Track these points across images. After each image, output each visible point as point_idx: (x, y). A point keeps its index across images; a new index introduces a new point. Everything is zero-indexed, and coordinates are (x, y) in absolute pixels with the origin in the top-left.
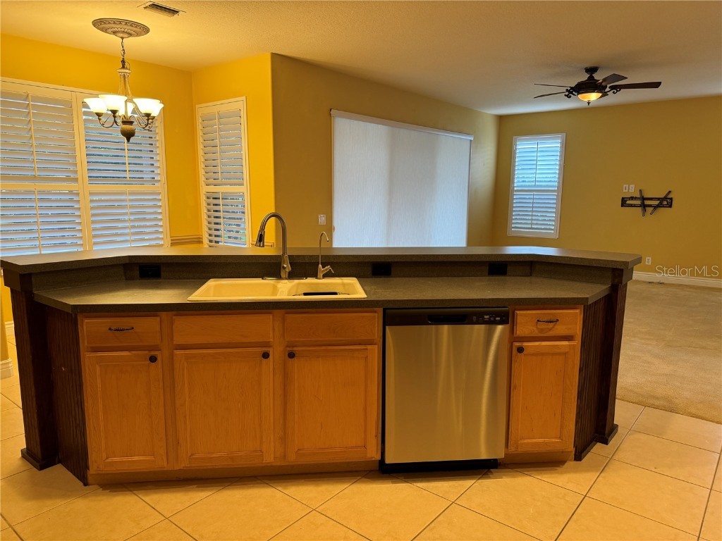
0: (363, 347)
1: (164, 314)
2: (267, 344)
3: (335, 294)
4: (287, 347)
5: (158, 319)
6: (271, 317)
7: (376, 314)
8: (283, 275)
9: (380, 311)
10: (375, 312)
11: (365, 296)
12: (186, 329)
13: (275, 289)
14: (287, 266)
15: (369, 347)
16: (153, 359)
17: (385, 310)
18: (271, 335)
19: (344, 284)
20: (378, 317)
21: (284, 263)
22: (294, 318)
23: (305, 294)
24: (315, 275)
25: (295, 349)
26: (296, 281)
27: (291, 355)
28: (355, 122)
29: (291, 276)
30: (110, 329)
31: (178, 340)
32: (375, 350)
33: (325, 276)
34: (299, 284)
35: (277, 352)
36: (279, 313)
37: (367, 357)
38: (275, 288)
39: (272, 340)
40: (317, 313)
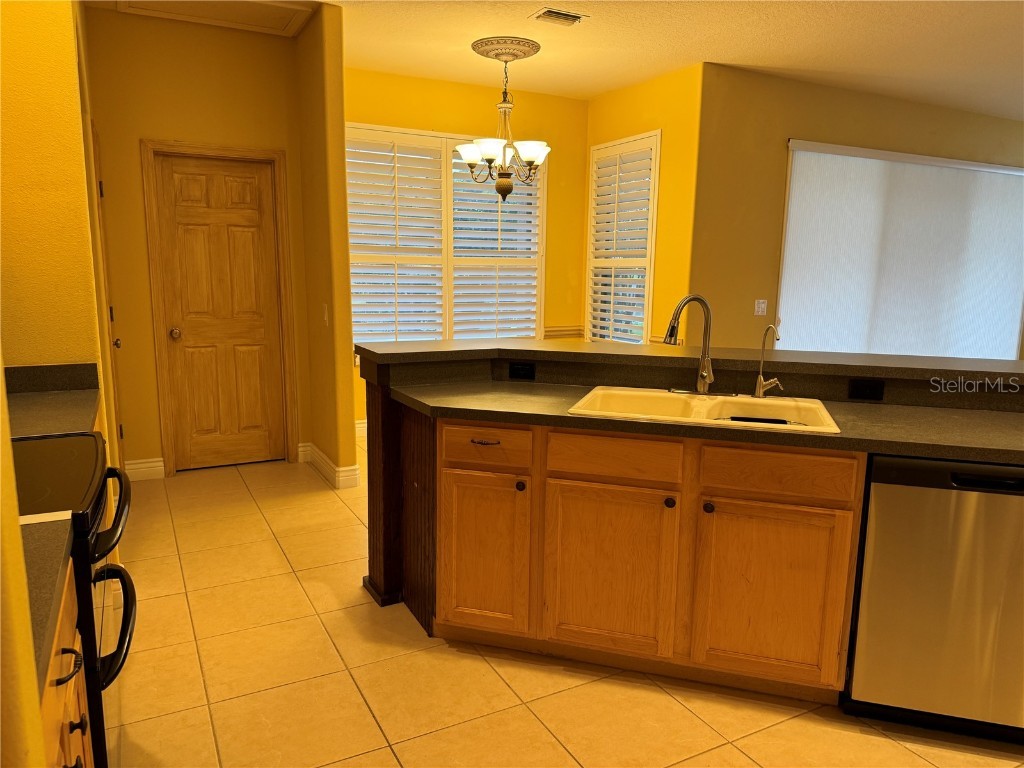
0: (828, 512)
1: (538, 429)
2: (672, 487)
3: (784, 422)
4: (702, 494)
5: (530, 434)
6: (681, 447)
7: (855, 462)
8: (700, 387)
9: (863, 457)
10: (854, 458)
11: (838, 431)
12: (566, 451)
13: (687, 407)
14: (708, 375)
15: (838, 512)
16: (521, 486)
17: (871, 457)
18: (680, 475)
19: (798, 409)
20: (858, 466)
21: (704, 370)
22: (716, 454)
23: (733, 419)
24: (752, 392)
25: (714, 499)
26: (720, 398)
27: (709, 508)
28: (829, 156)
29: (713, 390)
30: (473, 441)
31: (553, 465)
32: (848, 521)
33: (767, 394)
34: (725, 402)
35: (687, 500)
36: (693, 443)
37: (832, 530)
38: (687, 404)
39: (680, 481)
40: (753, 449)
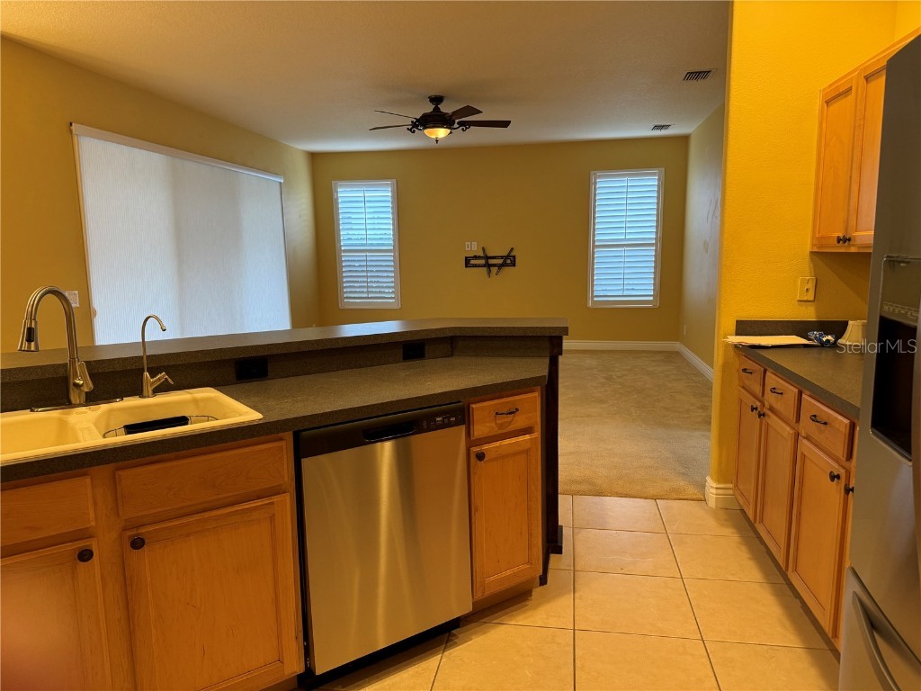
0: (266, 501)
2: (84, 534)
3: (183, 421)
4: (125, 529)
6: (88, 480)
7: (283, 444)
8: (74, 398)
9: (289, 436)
10: (281, 439)
11: (260, 416)
14: (83, 381)
15: (275, 499)
17: (297, 435)
18: (92, 515)
19: (195, 401)
20: (286, 445)
21: (76, 376)
22: (135, 477)
23: (131, 429)
24: (138, 392)
25: (142, 530)
26: (104, 407)
27: (138, 543)
29: (92, 399)
32: (286, 502)
33: (157, 391)
34: (111, 411)
35: (105, 545)
36: (103, 471)
37: (272, 518)
39: (93, 524)
40: (177, 458)
